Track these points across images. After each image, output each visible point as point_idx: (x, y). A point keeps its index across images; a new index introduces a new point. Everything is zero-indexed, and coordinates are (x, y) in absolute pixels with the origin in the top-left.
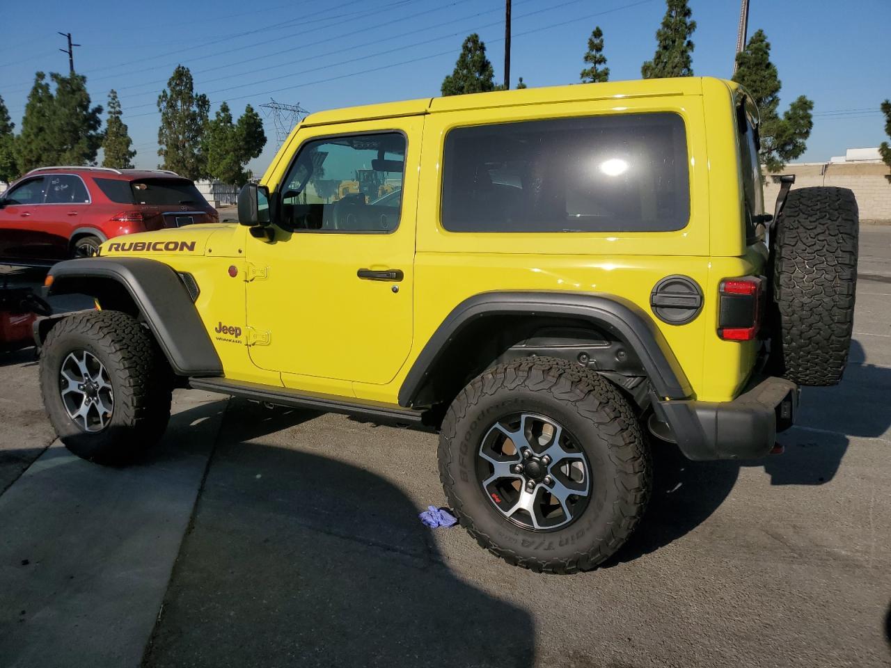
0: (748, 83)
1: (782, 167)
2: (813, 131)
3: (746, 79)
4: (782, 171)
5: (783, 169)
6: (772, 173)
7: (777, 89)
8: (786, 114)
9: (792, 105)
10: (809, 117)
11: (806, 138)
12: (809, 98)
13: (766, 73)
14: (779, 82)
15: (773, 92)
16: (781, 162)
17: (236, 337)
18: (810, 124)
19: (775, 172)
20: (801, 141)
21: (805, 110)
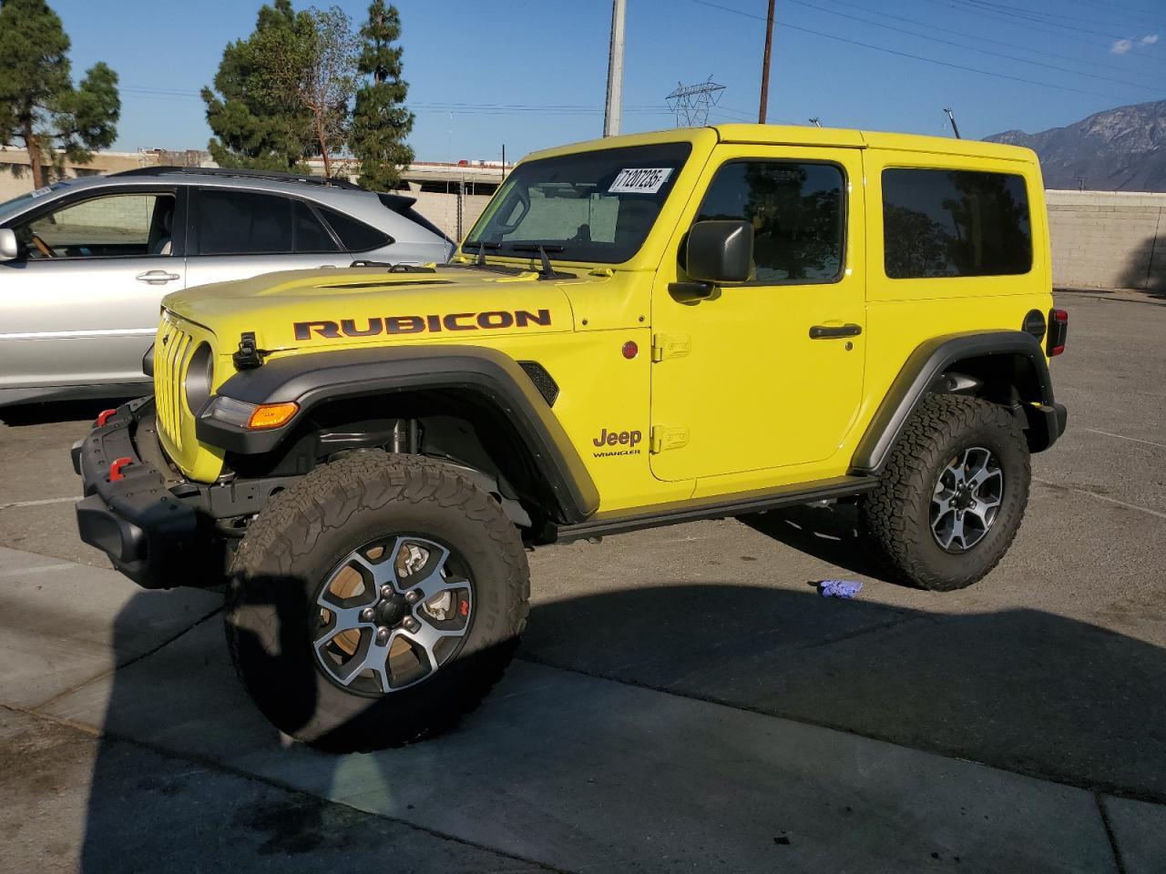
0: (24, 30)
1: (90, 158)
2: (122, 112)
3: (19, 23)
4: (90, 163)
5: (91, 160)
6: (76, 165)
7: (65, 46)
8: (83, 84)
9: (90, 73)
10: (114, 93)
11: (114, 121)
12: (111, 67)
13: (45, 20)
14: (67, 37)
15: (61, 49)
16: (87, 150)
17: (632, 445)
18: (117, 104)
19: (80, 163)
20: (109, 123)
21: (108, 82)
